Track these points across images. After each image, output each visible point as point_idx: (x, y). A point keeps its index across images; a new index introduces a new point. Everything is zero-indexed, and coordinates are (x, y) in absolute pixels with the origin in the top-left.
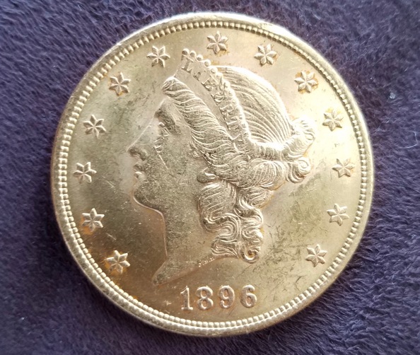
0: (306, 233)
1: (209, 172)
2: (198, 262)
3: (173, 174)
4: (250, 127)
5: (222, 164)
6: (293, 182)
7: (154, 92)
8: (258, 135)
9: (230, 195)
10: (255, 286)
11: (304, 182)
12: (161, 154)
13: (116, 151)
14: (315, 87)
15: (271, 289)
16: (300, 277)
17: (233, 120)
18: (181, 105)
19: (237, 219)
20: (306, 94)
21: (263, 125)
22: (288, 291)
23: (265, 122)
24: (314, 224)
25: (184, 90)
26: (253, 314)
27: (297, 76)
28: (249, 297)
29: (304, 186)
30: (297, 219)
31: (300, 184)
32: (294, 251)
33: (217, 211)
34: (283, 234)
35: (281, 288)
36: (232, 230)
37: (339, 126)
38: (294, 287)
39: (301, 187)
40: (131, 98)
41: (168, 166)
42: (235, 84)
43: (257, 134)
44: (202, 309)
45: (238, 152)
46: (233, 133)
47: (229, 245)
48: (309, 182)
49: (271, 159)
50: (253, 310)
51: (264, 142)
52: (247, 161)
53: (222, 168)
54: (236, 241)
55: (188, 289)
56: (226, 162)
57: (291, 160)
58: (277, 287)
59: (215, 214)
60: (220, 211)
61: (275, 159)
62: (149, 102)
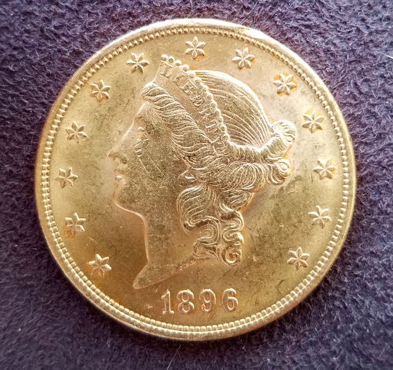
0: (288, 235)
1: (189, 175)
2: (179, 265)
3: (153, 177)
4: (228, 130)
5: (202, 167)
6: (274, 184)
7: (134, 97)
8: (237, 138)
9: (211, 198)
10: (236, 289)
11: (285, 184)
12: (141, 158)
13: (97, 156)
14: (294, 89)
15: (253, 292)
16: (282, 281)
17: (212, 123)
18: (160, 109)
19: (217, 222)
20: (284, 96)
21: (242, 127)
22: (271, 294)
23: (245, 125)
24: (295, 226)
25: (163, 95)
26: (234, 319)
27: (275, 79)
28: (230, 300)
29: (284, 189)
30: (278, 221)
31: (281, 186)
32: (275, 255)
33: (197, 214)
34: (264, 237)
35: (263, 291)
36: (213, 233)
37: (319, 128)
38: (276, 290)
39: (282, 189)
40: (112, 104)
41: (148, 170)
42: (214, 88)
43: (236, 136)
44: (183, 313)
45: (218, 155)
46: (212, 136)
47: (210, 248)
48: (289, 184)
49: (251, 161)
50: (235, 314)
51: (243, 144)
52: (227, 163)
53: (201, 171)
54: (216, 244)
55: (169, 292)
56: (205, 164)
57: (272, 162)
58: (259, 291)
59: (195, 217)
60: (200, 214)
61: (255, 161)
62: (129, 107)
